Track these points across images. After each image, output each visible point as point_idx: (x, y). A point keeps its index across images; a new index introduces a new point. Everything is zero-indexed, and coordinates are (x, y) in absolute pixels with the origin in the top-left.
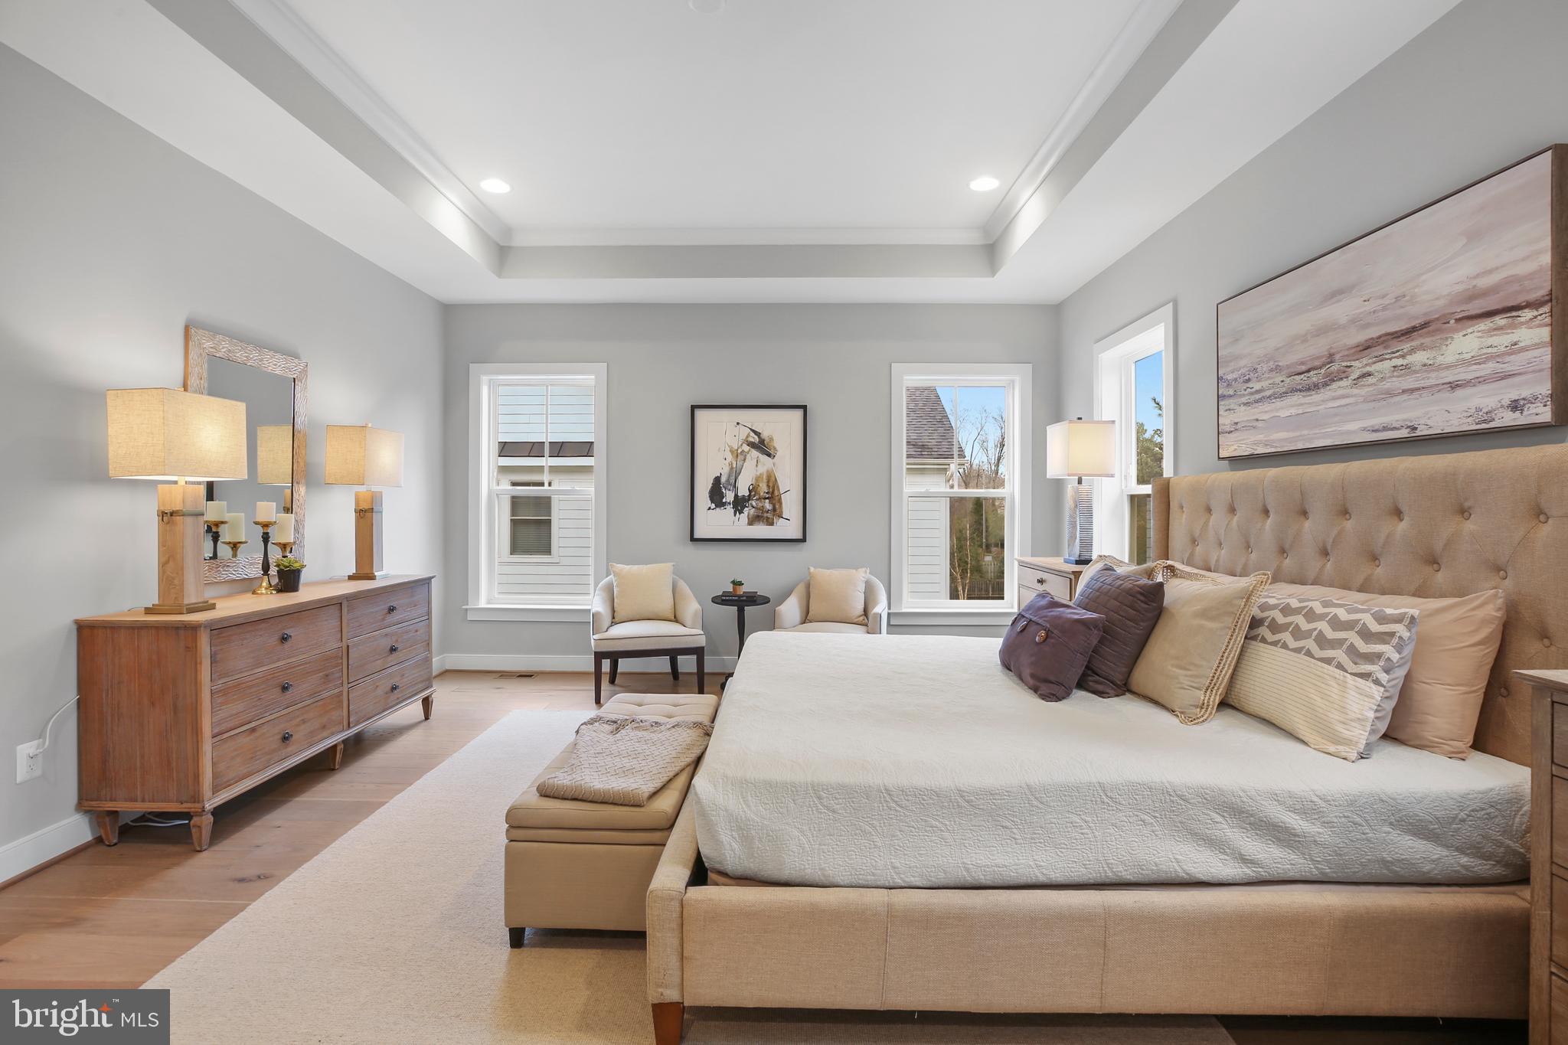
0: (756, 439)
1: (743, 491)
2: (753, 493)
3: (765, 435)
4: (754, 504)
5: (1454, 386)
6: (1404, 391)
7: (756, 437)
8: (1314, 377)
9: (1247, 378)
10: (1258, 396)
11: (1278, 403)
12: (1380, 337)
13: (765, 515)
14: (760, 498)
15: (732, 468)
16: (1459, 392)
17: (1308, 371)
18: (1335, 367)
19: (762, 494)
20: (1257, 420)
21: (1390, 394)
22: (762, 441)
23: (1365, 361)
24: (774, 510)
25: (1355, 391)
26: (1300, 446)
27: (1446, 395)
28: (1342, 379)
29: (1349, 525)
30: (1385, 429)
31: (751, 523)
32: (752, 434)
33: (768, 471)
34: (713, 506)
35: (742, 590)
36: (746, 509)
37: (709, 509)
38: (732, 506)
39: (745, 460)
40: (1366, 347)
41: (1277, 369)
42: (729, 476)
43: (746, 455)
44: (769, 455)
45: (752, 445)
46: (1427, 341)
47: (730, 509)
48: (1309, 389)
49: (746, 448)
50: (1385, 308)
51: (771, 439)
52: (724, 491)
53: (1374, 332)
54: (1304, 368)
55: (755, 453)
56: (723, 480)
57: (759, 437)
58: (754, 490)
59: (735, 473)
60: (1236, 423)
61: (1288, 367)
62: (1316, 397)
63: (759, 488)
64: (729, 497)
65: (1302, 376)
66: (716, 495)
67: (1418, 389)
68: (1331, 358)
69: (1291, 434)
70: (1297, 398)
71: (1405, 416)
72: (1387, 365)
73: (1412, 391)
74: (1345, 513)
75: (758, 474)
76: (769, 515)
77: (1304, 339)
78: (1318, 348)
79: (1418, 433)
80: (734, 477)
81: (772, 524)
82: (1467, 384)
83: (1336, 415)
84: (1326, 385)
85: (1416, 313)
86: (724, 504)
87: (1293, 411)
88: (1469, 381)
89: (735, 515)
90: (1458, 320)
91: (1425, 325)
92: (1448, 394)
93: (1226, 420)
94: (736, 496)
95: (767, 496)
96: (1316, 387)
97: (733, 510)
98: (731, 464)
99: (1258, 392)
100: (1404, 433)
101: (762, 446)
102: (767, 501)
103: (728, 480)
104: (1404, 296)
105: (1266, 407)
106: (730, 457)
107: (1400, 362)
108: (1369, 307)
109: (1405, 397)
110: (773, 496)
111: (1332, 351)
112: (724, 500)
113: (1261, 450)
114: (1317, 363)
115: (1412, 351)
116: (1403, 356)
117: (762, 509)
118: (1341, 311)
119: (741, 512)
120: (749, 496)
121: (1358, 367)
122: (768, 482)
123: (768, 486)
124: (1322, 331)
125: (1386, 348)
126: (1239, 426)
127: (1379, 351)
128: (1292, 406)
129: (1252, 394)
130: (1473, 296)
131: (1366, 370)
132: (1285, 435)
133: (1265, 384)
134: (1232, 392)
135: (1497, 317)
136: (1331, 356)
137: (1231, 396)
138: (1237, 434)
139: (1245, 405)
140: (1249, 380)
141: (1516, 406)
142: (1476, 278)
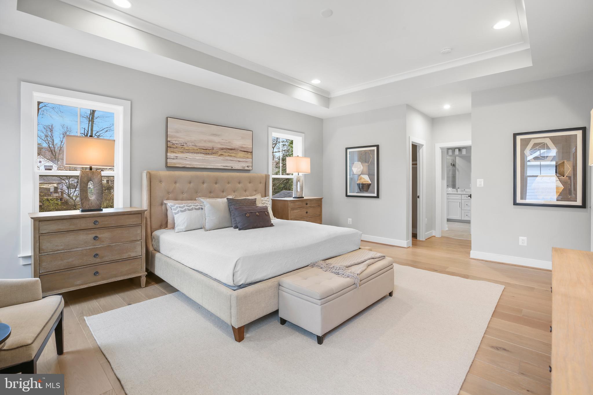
5: (239, 161)
6: (230, 160)
8: (208, 152)
9: (182, 144)
10: (187, 151)
11: (195, 155)
12: (225, 148)
16: (240, 163)
17: (206, 149)
20: (187, 158)
21: (227, 160)
25: (219, 157)
26: (203, 167)
27: (238, 162)
28: (216, 154)
30: (226, 166)
40: (222, 149)
41: (195, 146)
46: (235, 152)
48: (206, 154)
50: (226, 143)
53: (224, 147)
54: (205, 148)
60: (177, 157)
61: (199, 146)
62: (208, 156)
65: (204, 150)
67: (233, 160)
68: (213, 149)
69: (200, 164)
70: (202, 155)
71: (230, 165)
72: (227, 154)
73: (232, 160)
77: (205, 141)
78: (209, 145)
79: (233, 168)
82: (241, 161)
83: (214, 161)
84: (211, 154)
85: (233, 146)
87: (201, 158)
90: (240, 150)
91: (234, 149)
92: (238, 163)
93: (170, 155)
96: (209, 154)
99: (187, 150)
100: (230, 168)
104: (230, 142)
105: (191, 155)
107: (229, 154)
108: (222, 141)
109: (230, 161)
111: (213, 147)
113: (187, 166)
114: (209, 148)
115: (232, 153)
116: (230, 153)
118: (216, 139)
121: (220, 153)
124: (210, 141)
125: (227, 151)
126: (178, 158)
127: (225, 151)
128: (201, 157)
129: (185, 150)
130: (242, 148)
131: (222, 154)
132: (198, 163)
133: (190, 148)
134: (174, 147)
135: (245, 152)
136: (213, 148)
137: (174, 148)
138: (177, 160)
139: (181, 152)
140: (183, 145)
141: (248, 167)
142: (243, 145)
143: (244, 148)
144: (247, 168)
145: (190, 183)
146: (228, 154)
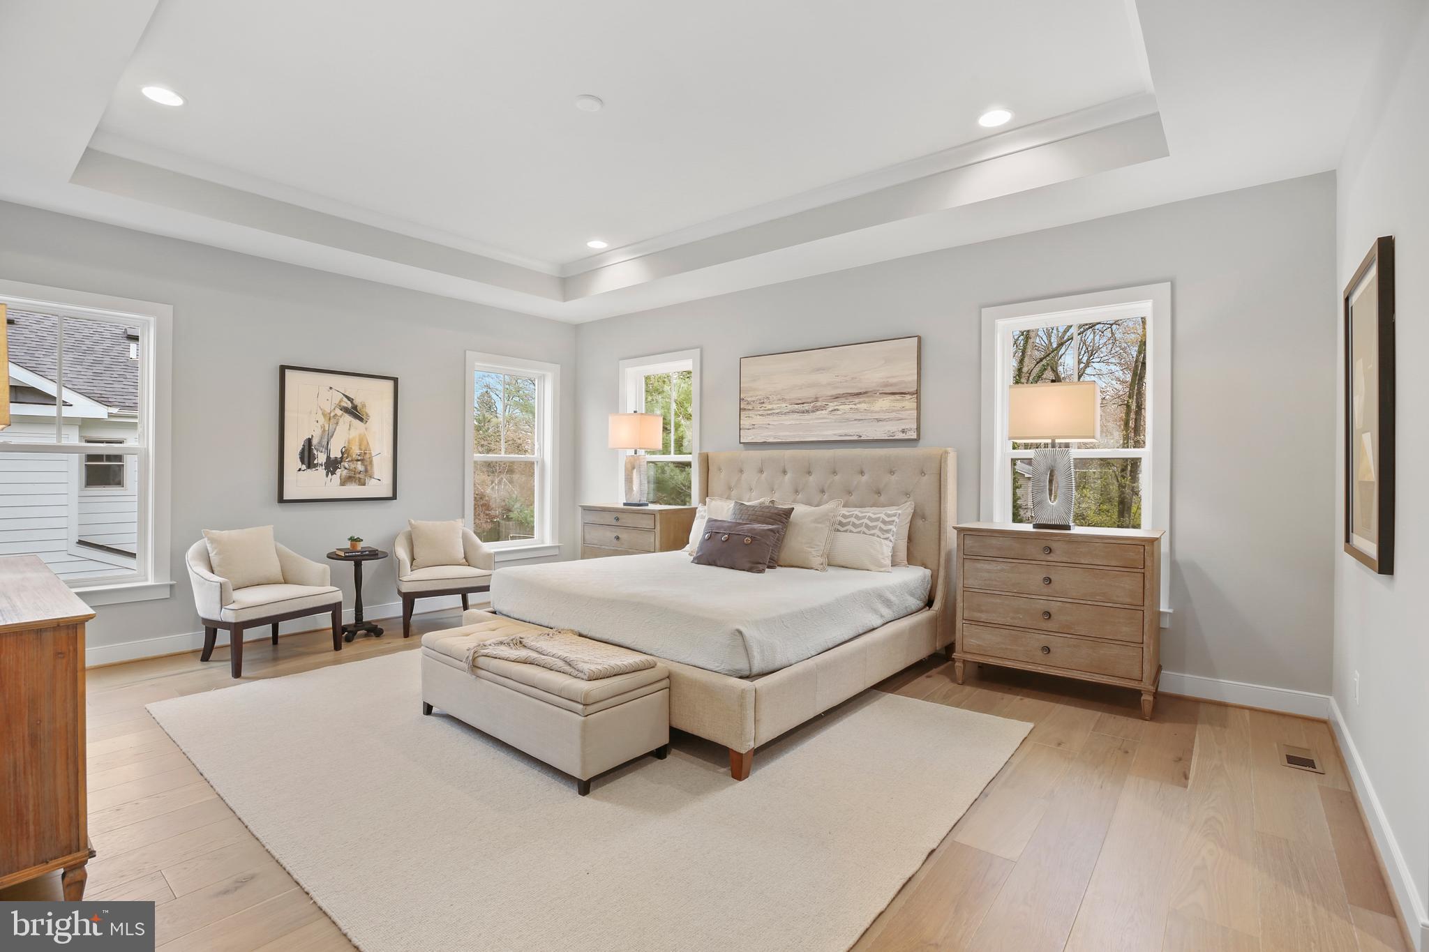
0: (349, 405)
1: (336, 453)
2: (345, 455)
3: (357, 402)
4: (347, 466)
5: (878, 420)
6: (855, 420)
7: (349, 402)
8: (806, 407)
9: (762, 401)
10: (769, 412)
11: (783, 417)
12: (844, 394)
13: (357, 476)
14: (352, 460)
15: (324, 431)
16: (881, 423)
17: (803, 404)
18: (819, 404)
19: (354, 456)
20: (769, 424)
21: (848, 420)
22: (355, 407)
23: (835, 403)
24: (366, 471)
25: (830, 416)
26: (797, 440)
28: (822, 410)
29: (837, 478)
30: (846, 435)
31: (343, 483)
32: (345, 399)
33: (360, 435)
34: (304, 467)
35: (360, 546)
36: (338, 470)
37: (300, 470)
38: (324, 467)
39: (337, 423)
40: (837, 397)
41: (783, 400)
42: (322, 438)
43: (338, 419)
44: (361, 419)
45: (346, 410)
46: (867, 399)
47: (321, 471)
48: (803, 412)
49: (339, 412)
50: (846, 381)
51: (364, 406)
52: (315, 452)
53: (841, 391)
54: (800, 402)
55: (348, 418)
56: (315, 442)
57: (352, 402)
58: (345, 452)
59: (328, 436)
60: (753, 424)
61: (790, 400)
62: (807, 416)
63: (351, 451)
64: (321, 458)
65: (799, 405)
66: (307, 457)
67: (862, 419)
68: (816, 400)
69: (792, 434)
70: (796, 416)
71: (857, 430)
72: (847, 407)
73: (860, 420)
74: (835, 473)
75: (351, 437)
76: (361, 476)
77: (800, 387)
78: (810, 393)
79: (862, 438)
80: (326, 440)
81: (364, 485)
82: (883, 420)
83: (819, 427)
84: (813, 411)
86: (316, 466)
87: (793, 422)
88: (885, 419)
89: (327, 475)
90: (880, 393)
91: (865, 393)
92: (876, 424)
93: (746, 422)
94: (328, 457)
95: (359, 458)
96: (808, 411)
97: (325, 472)
98: (323, 427)
99: (769, 410)
100: (855, 438)
101: (355, 412)
102: (359, 463)
103: (320, 443)
104: (856, 378)
105: (775, 418)
106: (322, 420)
107: (854, 406)
109: (856, 422)
110: (364, 458)
111: (817, 396)
112: (316, 462)
113: (771, 440)
114: (809, 401)
115: (860, 403)
116: (855, 404)
117: (355, 471)
118: (823, 378)
119: (333, 473)
120: (342, 458)
121: (832, 406)
122: (360, 445)
123: (360, 449)
124: (811, 385)
125: (847, 399)
126: (755, 426)
127: (843, 400)
128: (792, 419)
129: (765, 410)
130: (887, 385)
131: (836, 408)
132: (787, 433)
133: (775, 406)
134: (750, 407)
135: (897, 396)
136: (817, 398)
137: (749, 410)
138: (754, 430)
139: (760, 415)
140: (763, 403)
141: (903, 431)
142: (888, 378)
143: (891, 385)
144: (901, 436)
145: (761, 471)
146: (851, 406)
